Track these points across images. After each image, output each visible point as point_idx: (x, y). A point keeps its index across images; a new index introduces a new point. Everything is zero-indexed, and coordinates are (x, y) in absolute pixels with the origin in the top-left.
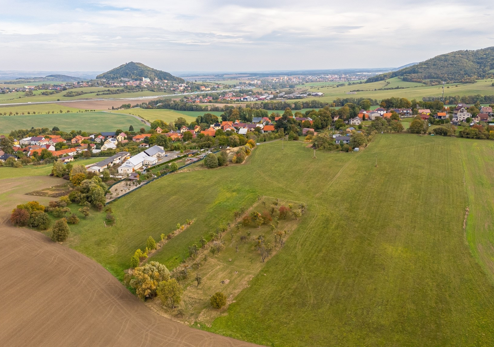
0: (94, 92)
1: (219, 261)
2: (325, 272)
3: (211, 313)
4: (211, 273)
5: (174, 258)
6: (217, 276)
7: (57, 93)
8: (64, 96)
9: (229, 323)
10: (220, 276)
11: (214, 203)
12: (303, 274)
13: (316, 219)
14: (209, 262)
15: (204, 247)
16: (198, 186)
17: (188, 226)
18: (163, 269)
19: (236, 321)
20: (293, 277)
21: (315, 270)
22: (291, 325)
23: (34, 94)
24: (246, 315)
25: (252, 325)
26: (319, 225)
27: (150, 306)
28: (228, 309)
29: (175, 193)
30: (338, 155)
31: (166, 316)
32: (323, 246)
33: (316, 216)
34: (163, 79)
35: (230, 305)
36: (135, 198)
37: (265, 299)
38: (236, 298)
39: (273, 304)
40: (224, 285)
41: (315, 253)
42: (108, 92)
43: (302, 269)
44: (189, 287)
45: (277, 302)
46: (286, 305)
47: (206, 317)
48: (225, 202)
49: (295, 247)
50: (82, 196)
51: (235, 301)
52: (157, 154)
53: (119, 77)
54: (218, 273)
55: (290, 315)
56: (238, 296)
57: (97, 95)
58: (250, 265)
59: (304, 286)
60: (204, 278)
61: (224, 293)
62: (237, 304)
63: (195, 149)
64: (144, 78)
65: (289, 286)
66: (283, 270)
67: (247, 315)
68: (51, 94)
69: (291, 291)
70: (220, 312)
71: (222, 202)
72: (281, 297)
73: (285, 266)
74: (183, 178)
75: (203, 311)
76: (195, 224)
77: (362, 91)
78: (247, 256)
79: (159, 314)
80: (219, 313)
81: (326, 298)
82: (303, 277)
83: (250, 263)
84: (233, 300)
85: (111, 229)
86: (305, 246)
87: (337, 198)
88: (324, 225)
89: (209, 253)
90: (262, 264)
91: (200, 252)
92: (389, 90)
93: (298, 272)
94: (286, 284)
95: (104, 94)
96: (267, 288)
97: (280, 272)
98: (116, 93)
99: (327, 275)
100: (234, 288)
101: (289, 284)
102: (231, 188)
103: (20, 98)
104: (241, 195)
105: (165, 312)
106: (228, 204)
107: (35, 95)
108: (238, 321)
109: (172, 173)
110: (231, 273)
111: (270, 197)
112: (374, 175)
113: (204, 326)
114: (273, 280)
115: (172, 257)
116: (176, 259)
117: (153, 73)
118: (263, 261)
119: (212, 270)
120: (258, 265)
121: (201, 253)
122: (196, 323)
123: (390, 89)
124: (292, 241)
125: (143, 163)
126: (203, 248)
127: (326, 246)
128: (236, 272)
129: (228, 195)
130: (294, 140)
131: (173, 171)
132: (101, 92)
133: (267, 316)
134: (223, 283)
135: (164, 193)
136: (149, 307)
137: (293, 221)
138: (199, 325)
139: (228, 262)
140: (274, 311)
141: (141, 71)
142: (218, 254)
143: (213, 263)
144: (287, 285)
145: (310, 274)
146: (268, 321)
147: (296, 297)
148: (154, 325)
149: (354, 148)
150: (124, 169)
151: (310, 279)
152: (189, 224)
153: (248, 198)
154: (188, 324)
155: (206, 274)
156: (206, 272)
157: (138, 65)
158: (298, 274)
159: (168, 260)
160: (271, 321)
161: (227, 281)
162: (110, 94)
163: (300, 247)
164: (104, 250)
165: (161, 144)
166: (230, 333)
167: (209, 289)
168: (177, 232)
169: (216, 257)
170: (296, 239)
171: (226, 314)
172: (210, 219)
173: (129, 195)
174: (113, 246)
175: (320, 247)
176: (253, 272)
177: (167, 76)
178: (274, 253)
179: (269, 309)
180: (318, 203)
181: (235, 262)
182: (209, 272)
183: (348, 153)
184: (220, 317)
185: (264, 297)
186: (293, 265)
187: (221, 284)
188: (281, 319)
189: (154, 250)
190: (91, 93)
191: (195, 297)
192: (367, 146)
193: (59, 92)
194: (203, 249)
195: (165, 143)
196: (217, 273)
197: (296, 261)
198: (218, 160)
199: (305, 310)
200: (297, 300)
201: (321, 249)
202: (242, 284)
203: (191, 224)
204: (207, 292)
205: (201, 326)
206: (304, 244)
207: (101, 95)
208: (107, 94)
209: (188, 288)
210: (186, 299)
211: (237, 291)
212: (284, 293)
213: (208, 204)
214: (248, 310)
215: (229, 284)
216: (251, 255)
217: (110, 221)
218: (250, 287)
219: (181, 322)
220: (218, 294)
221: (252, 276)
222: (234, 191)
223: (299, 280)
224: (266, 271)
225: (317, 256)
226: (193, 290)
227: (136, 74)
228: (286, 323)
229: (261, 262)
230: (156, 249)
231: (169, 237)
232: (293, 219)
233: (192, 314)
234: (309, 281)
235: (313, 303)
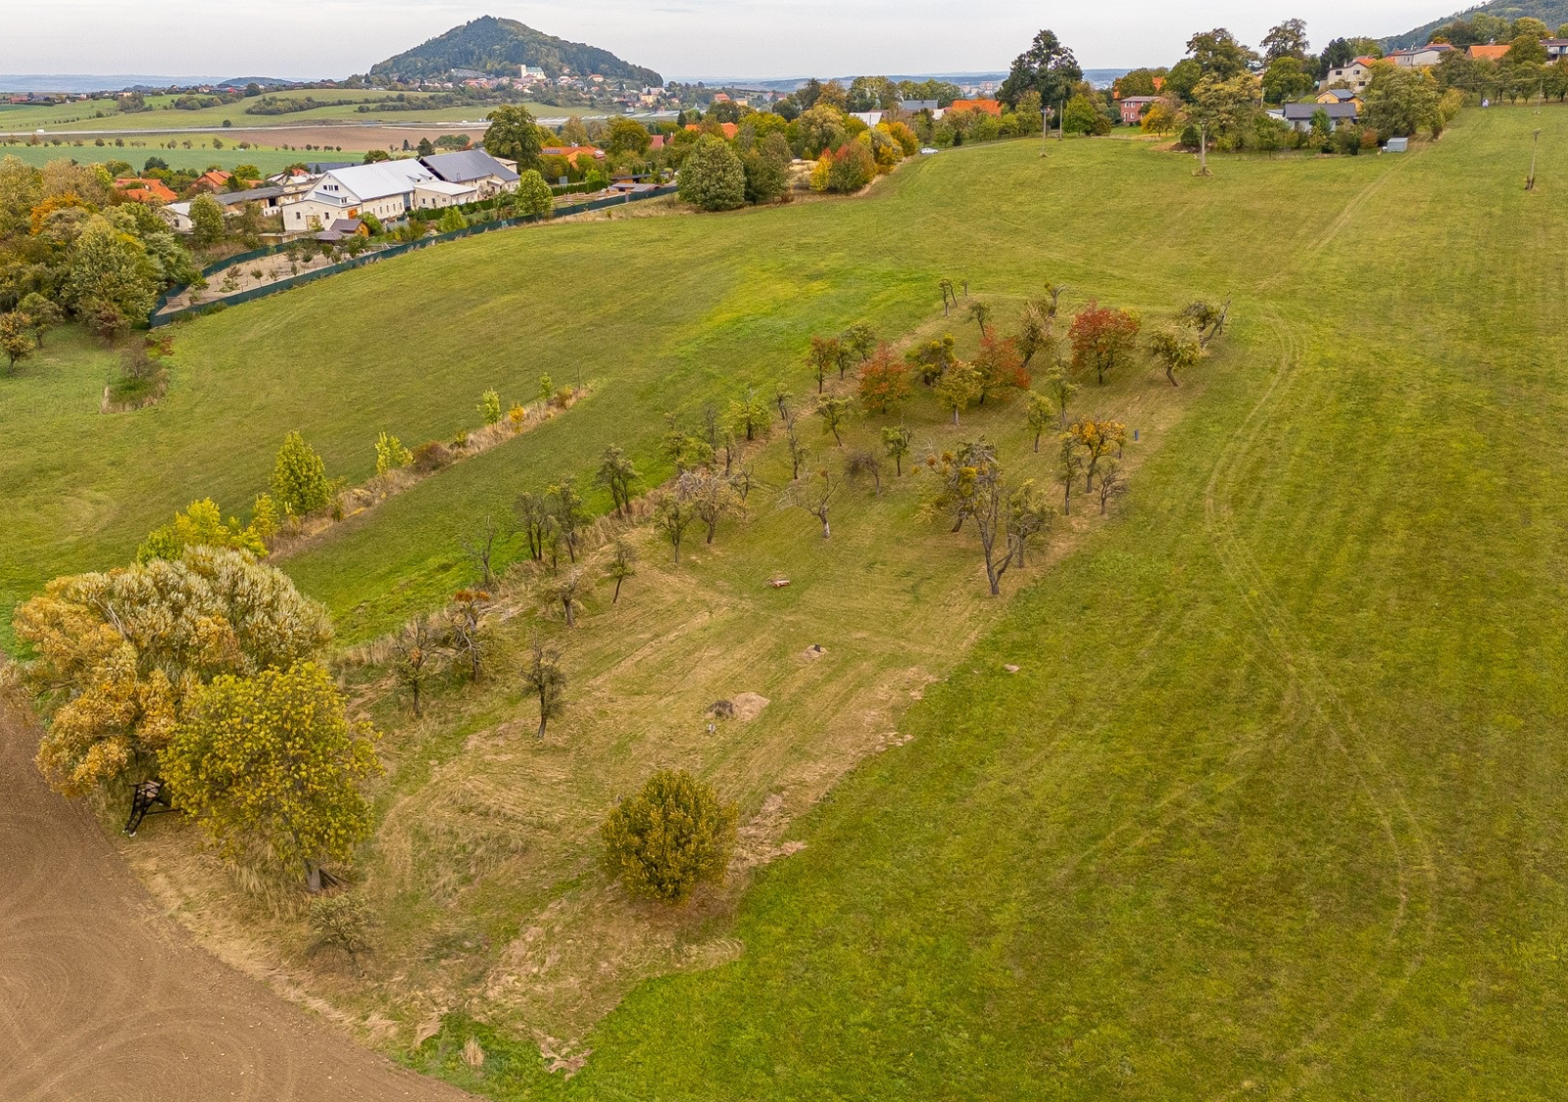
0: (350, 103)
1: (710, 585)
2: (1462, 652)
3: (601, 938)
4: (647, 650)
5: (434, 562)
6: (685, 672)
7: (225, 102)
8: (249, 112)
9: (744, 1039)
10: (703, 674)
11: (709, 319)
12: (1292, 669)
13: (1291, 381)
14: (648, 590)
15: (629, 510)
16: (636, 261)
17: (553, 411)
19: (801, 1014)
20: (1221, 682)
21: (1372, 642)
22: (1303, 1083)
23: (147, 105)
24: (886, 960)
25: (942, 1066)
26: (1319, 404)
27: (150, 865)
28: (745, 905)
29: (518, 285)
30: (1312, 168)
31: (242, 952)
32: (1383, 505)
33: (1284, 365)
34: (588, 71)
35: (758, 875)
37: (1027, 836)
38: (807, 824)
39: (1098, 881)
40: (731, 727)
41: (1341, 542)
42: (398, 104)
43: (1275, 632)
44: (485, 733)
45: (1130, 860)
46: (1214, 888)
47: (554, 975)
48: (766, 315)
49: (1193, 514)
51: (800, 845)
52: (484, 182)
53: (445, 65)
54: (695, 650)
55: (1271, 985)
56: (824, 808)
58: (907, 613)
59: (1319, 745)
60: (600, 681)
61: (724, 788)
62: (819, 867)
64: (523, 67)
65: (1205, 743)
66: (1139, 638)
67: (893, 967)
68: (205, 106)
69: (1226, 784)
70: (679, 936)
71: (750, 318)
72: (1152, 822)
73: (1151, 619)
74: (573, 238)
75: (545, 915)
76: (592, 404)
78: (884, 563)
79: (188, 935)
80: (666, 940)
81: (1544, 845)
82: (1299, 687)
83: (908, 597)
84: (787, 837)
85: (131, 419)
86: (1256, 505)
87: (1383, 292)
88: (1349, 405)
89: (651, 542)
90: (985, 606)
91: (596, 536)
93: (1248, 657)
94: (1177, 731)
95: (383, 108)
96: (1041, 755)
97: (1115, 652)
98: (423, 106)
99: (1486, 676)
100: (798, 752)
101: (1204, 735)
102: (801, 267)
103: (99, 115)
104: (852, 291)
105: (246, 919)
106: (781, 324)
107: (150, 109)
108: (818, 1019)
109: (525, 226)
110: (784, 654)
111: (1010, 297)
113: (515, 1063)
114: (1074, 701)
115: (421, 559)
116: (445, 568)
117: (556, 50)
118: (995, 591)
119: (657, 636)
120: (956, 609)
121: (603, 539)
122: (457, 1025)
124: (1166, 483)
125: (407, 201)
126: (619, 516)
127: (1405, 505)
128: (817, 648)
129: (786, 290)
130: (1088, 133)
131: (529, 219)
132: (374, 102)
133: (1062, 977)
134: (719, 714)
135: (458, 286)
136: (141, 871)
137: (1153, 391)
138: (472, 1047)
139: (766, 593)
140: (1120, 943)
141: (515, 45)
142: (703, 551)
143: (671, 599)
144: (1189, 737)
145: (1347, 663)
146: (1078, 1032)
147: (1279, 827)
148: (109, 1031)
150: (311, 213)
151: (1353, 699)
152: (561, 405)
153: (890, 303)
154: (393, 1031)
155: (617, 657)
156: (615, 647)
157: (508, 27)
158: (1251, 665)
159: (390, 572)
160: (1109, 1029)
161: (750, 705)
163: (1227, 513)
164: (32, 514)
167: (621, 749)
168: (481, 440)
169: (693, 566)
170: (1193, 471)
171: (720, 952)
172: (680, 386)
174: (100, 495)
175: (1365, 511)
176: (928, 650)
177: (603, 61)
178: (1061, 547)
179: (1077, 923)
180: (1280, 314)
181: (807, 595)
182: (634, 647)
183: (1358, 157)
184: (664, 980)
185: (1022, 823)
186: (1205, 609)
187: (707, 722)
188: (1195, 1017)
189: (325, 520)
190: (340, 103)
191: (508, 809)
192: (1440, 137)
193: (231, 101)
194: (617, 522)
196: (689, 653)
197: (1221, 589)
198: (746, 170)
199: (1393, 942)
200: (1296, 854)
201: (1375, 520)
202: (855, 727)
203: (570, 403)
204: (601, 776)
205: (490, 1056)
206: (1254, 497)
207: (373, 110)
208: (395, 109)
209: (473, 741)
210: (439, 816)
211: (816, 774)
212: (1177, 794)
213: (677, 324)
214: (897, 924)
215: (764, 723)
216: (910, 555)
217: (134, 388)
218: (915, 747)
219: (336, 1015)
220: (665, 793)
221: (918, 679)
222: (818, 276)
223: (1272, 709)
224: (1016, 645)
225: (1362, 556)
226: (503, 758)
227: (501, 55)
228: (1249, 1061)
229: (978, 595)
230: (337, 515)
231: (429, 461)
232: (1152, 382)
233: (446, 946)
234: (1357, 713)
235: (1441, 880)
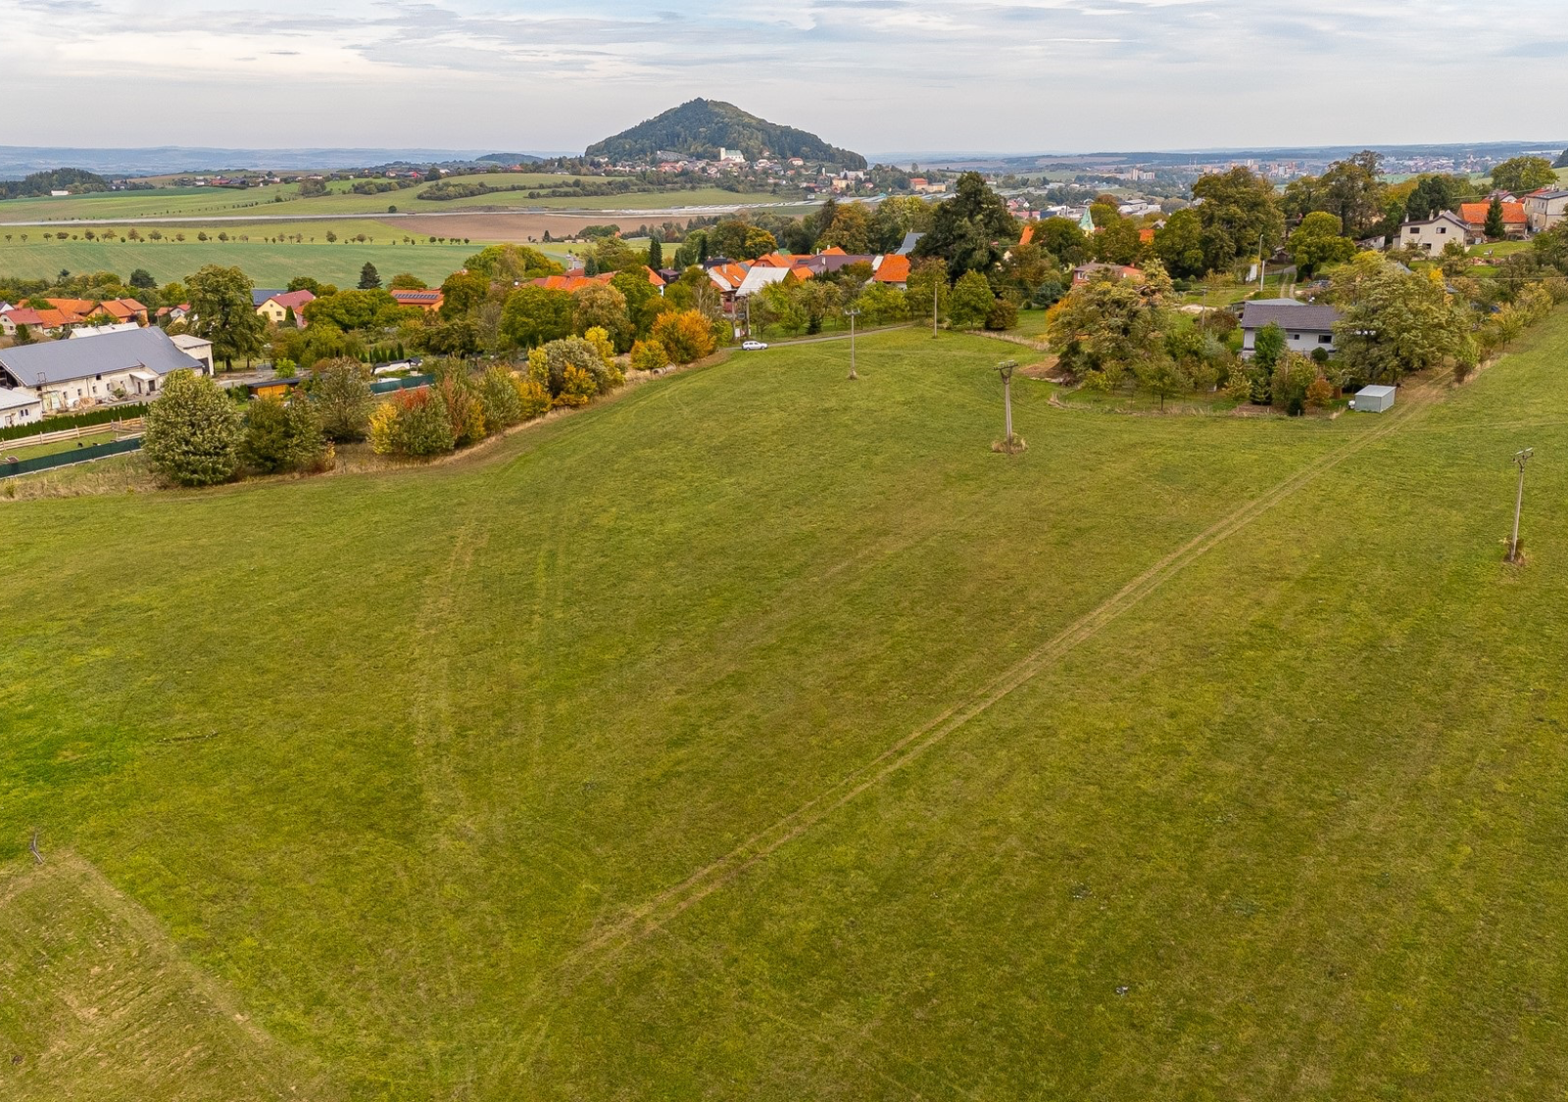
0: (523, 188)
7: (403, 187)
8: (420, 197)
23: (328, 189)
34: (789, 154)
42: (570, 189)
53: (651, 148)
57: (532, 196)
64: (723, 150)
68: (383, 191)
95: (554, 194)
98: (598, 192)
103: (278, 200)
107: (329, 193)
117: (759, 134)
132: (549, 188)
141: (720, 128)
149: (1353, 388)
157: (717, 110)
162: (575, 194)
177: (805, 144)
183: (1298, 421)
190: (514, 189)
193: (409, 186)
207: (544, 196)
208: (566, 195)
227: (705, 138)
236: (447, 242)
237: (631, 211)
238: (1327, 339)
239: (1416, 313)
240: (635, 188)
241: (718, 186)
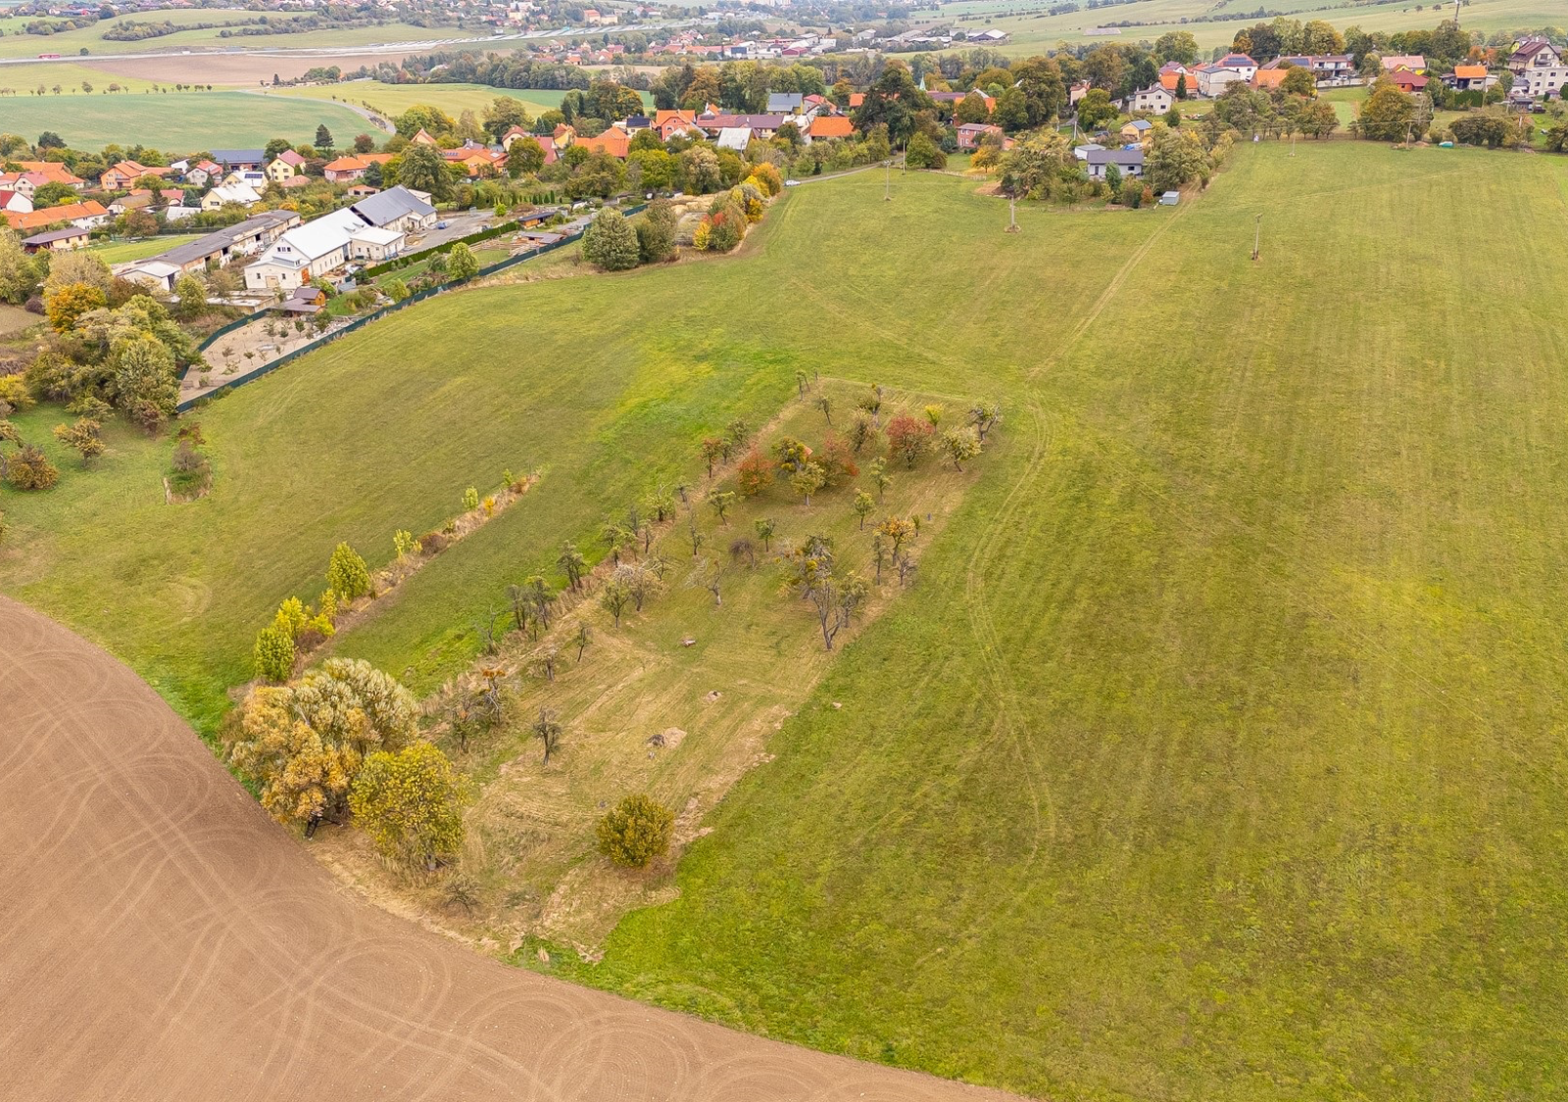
0: (211, 26)
1: (640, 644)
2: (1099, 692)
3: (602, 890)
4: (605, 698)
5: (451, 633)
6: (631, 714)
7: (79, 26)
8: (106, 38)
9: (684, 942)
10: (643, 715)
11: (622, 405)
12: (1002, 704)
13: (1039, 468)
14: (600, 651)
15: (580, 586)
16: (558, 337)
17: (514, 497)
18: (385, 693)
19: (714, 926)
20: (960, 714)
21: (1051, 685)
22: (967, 948)
24: (759, 895)
25: (788, 949)
26: (1053, 491)
27: (328, 857)
28: (680, 867)
29: (466, 367)
30: (1103, 219)
31: (399, 906)
32: (1078, 579)
33: (1037, 455)
35: (686, 849)
36: (300, 387)
37: (840, 819)
38: (713, 816)
39: (877, 844)
40: (664, 753)
41: (1046, 609)
42: (261, 27)
43: (996, 678)
44: (510, 763)
45: (895, 831)
46: (938, 846)
47: (579, 912)
48: (666, 400)
49: (959, 586)
50: (77, 377)
51: (710, 830)
52: (405, 219)
54: (636, 697)
55: (959, 899)
56: (723, 805)
57: (223, 35)
58: (773, 664)
59: (1009, 755)
60: (577, 722)
61: (661, 798)
62: (722, 843)
63: (553, 202)
65: (946, 756)
66: (914, 682)
67: (763, 898)
68: (58, 31)
69: (953, 782)
70: (645, 886)
71: (654, 403)
72: (910, 807)
73: (923, 669)
74: (500, 307)
75: (568, 878)
76: (541, 489)
77: (1138, 24)
78: (757, 625)
79: (365, 898)
80: (638, 889)
81: (1113, 815)
82: (1004, 716)
83: (773, 652)
84: (702, 825)
85: (193, 510)
86: (1000, 578)
87: (1119, 381)
88: (1074, 492)
89: (598, 611)
90: (823, 658)
91: (560, 608)
92: (1231, 21)
93: (978, 695)
94: (930, 747)
95: (245, 33)
96: (850, 766)
97: (901, 692)
98: (289, 29)
99: (1109, 709)
100: (706, 769)
101: (945, 750)
102: (689, 346)
104: (731, 374)
105: (396, 888)
106: (678, 409)
108: (723, 929)
109: (458, 289)
110: (694, 698)
111: (849, 382)
112: (1252, 292)
113: (566, 959)
114: (873, 728)
115: (440, 631)
116: (459, 637)
118: (829, 647)
119: (610, 687)
120: (803, 661)
121: (564, 610)
122: (531, 941)
123: (1232, 17)
124: (944, 560)
125: (345, 251)
126: (574, 591)
127: (1092, 579)
128: (715, 694)
129: (679, 372)
130: (928, 166)
131: (459, 282)
132: (236, 25)
133: (852, 900)
134: (655, 744)
135: (418, 366)
136: (324, 862)
137: (945, 476)
138: (542, 952)
139: (680, 650)
140: (885, 879)
142: (634, 617)
143: (616, 657)
144: (937, 752)
145: (1034, 700)
146: (859, 928)
147: (979, 808)
148: (339, 952)
149: (1159, 194)
150: (270, 274)
151: (1033, 724)
152: (519, 491)
153: (760, 387)
154: (497, 946)
155: (584, 704)
156: (583, 696)
158: (979, 701)
159: (422, 642)
160: (874, 926)
161: (674, 736)
162: (266, 32)
163: (981, 585)
164: (150, 599)
165: (420, 181)
166: (687, 989)
167: (597, 770)
168: (465, 525)
169: (629, 630)
170: (963, 549)
171: (668, 895)
172: (606, 471)
173: (278, 374)
174: (193, 581)
175: (1067, 583)
176: (785, 692)
178: (873, 611)
179: (863, 869)
180: (1042, 404)
181: (707, 652)
182: (596, 696)
183: (1139, 211)
184: (640, 912)
185: (837, 811)
186: (957, 660)
187: (648, 749)
188: (918, 917)
189: (366, 599)
190: (201, 27)
191: (534, 813)
192: (1207, 186)
193: (85, 25)
194: (573, 594)
195: (436, 179)
196: (632, 699)
197: (969, 645)
198: (640, 235)
199: (1025, 873)
200: (985, 824)
201: (1071, 592)
202: (740, 750)
203: (525, 488)
204: (587, 790)
205: (552, 956)
206: (999, 572)
207: (236, 35)
208: (258, 33)
209: (504, 769)
210: (493, 819)
211: (717, 783)
212: (925, 788)
213: (598, 408)
214: (765, 874)
215: (684, 749)
216: (775, 618)
217: (188, 477)
218: (776, 763)
219: (463, 939)
220: (636, 808)
221: (779, 714)
222: (701, 358)
223: (986, 732)
224: (842, 689)
225: (1057, 621)
226: (525, 780)
228: (942, 938)
229: (819, 650)
230: (373, 595)
231: (431, 546)
232: (946, 469)
233: (515, 899)
234: (1033, 734)
235: (1057, 836)
236: (192, 89)
237: (333, 50)
238: (1132, 168)
239: (1187, 154)
240: (324, 24)
241: (403, 21)
